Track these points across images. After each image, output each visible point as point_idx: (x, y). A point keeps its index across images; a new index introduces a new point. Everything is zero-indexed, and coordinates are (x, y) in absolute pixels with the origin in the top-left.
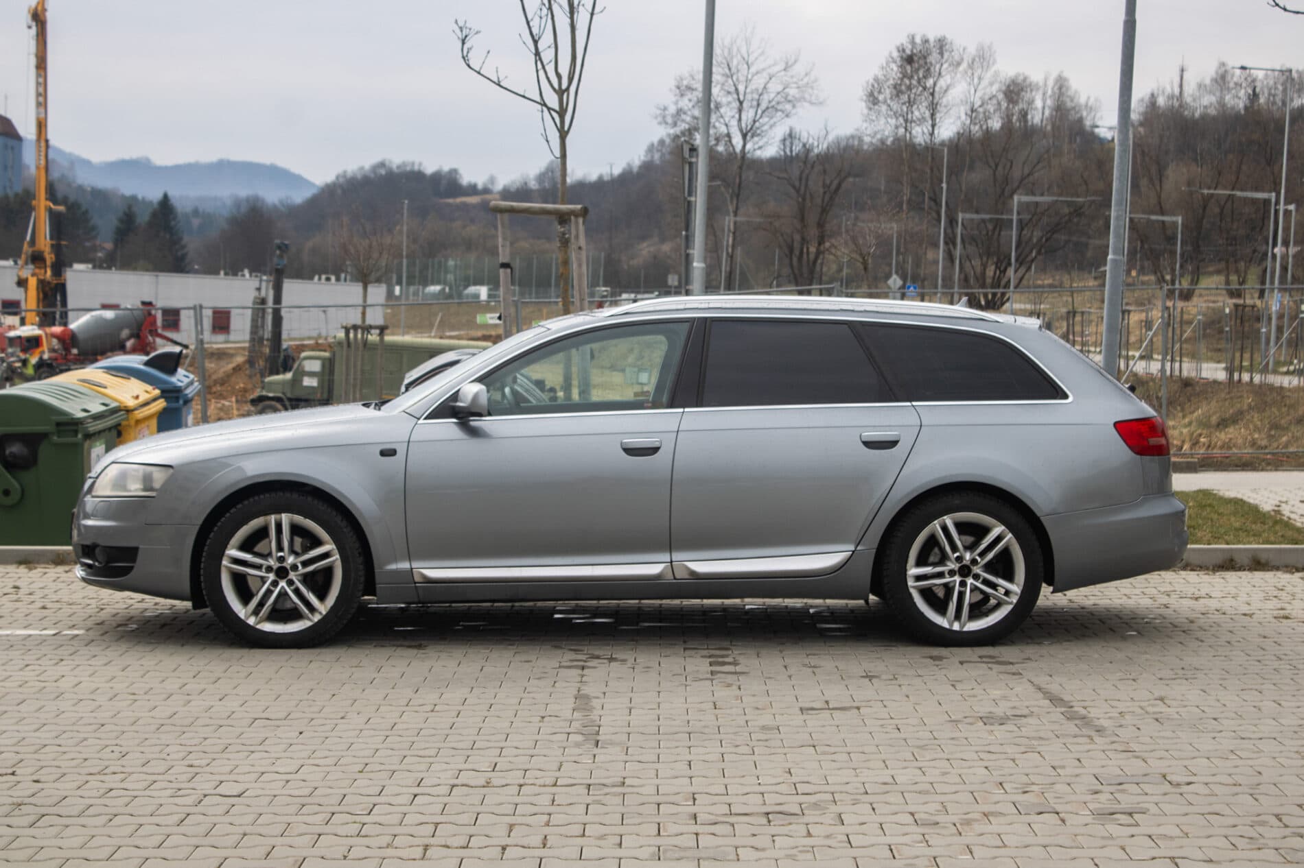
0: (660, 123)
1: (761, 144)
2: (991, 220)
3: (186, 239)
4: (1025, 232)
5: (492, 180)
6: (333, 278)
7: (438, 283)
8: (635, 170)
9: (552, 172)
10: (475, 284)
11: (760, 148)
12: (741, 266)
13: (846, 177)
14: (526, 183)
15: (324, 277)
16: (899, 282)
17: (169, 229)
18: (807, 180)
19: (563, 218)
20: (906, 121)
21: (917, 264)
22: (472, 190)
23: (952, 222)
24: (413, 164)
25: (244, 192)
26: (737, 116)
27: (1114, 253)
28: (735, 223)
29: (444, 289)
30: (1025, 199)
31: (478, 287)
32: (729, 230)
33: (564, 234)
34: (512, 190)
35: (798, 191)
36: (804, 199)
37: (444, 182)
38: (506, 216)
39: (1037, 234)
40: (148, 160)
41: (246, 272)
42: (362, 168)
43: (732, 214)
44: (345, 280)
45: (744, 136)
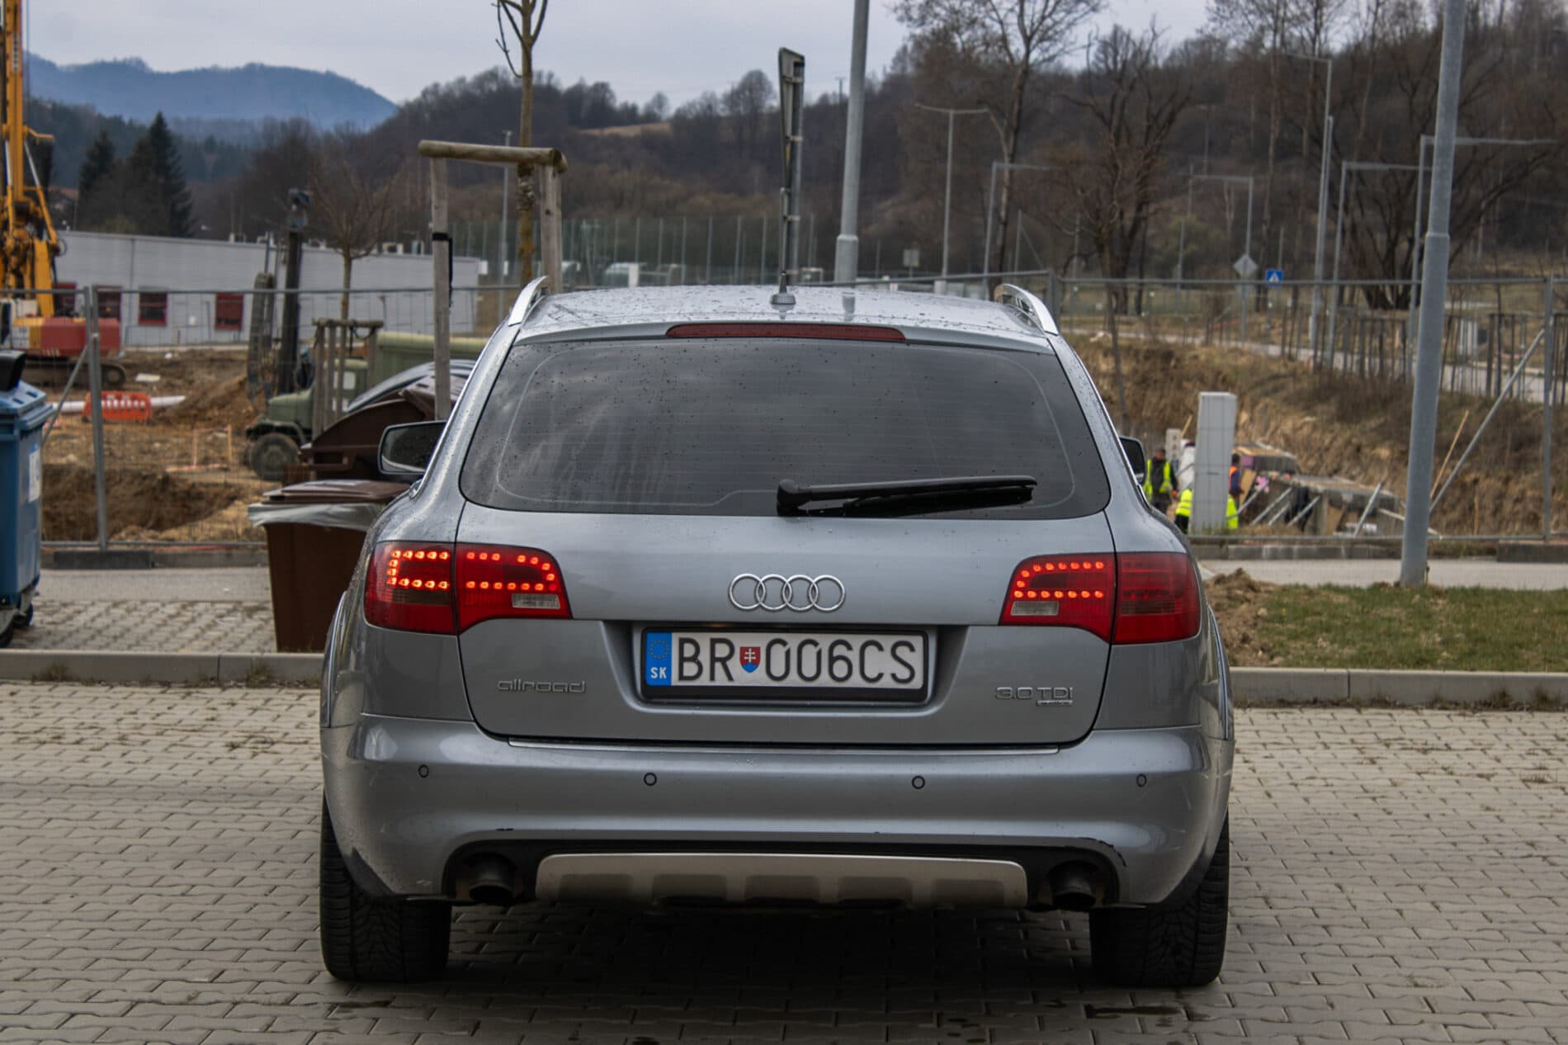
0: (901, 19)
1: (1052, 52)
2: (1402, 172)
3: (191, 185)
5: (660, 100)
6: (400, 248)
8: (875, 88)
9: (751, 90)
10: (621, 260)
11: (1051, 58)
12: (1023, 239)
13: (1182, 106)
14: (710, 107)
15: (384, 246)
16: (1254, 266)
17: (163, 168)
18: (1123, 108)
19: (525, 168)
20: (1276, 18)
22: (629, 115)
25: (283, 114)
26: (1017, 9)
27: (1436, 228)
28: (1011, 172)
29: (574, 267)
31: (625, 265)
32: (1000, 183)
34: (690, 117)
35: (1109, 124)
36: (1119, 138)
37: (587, 103)
38: (443, 162)
40: (144, 62)
41: (269, 237)
42: (462, 80)
43: (1007, 159)
44: (419, 252)
45: (1027, 40)
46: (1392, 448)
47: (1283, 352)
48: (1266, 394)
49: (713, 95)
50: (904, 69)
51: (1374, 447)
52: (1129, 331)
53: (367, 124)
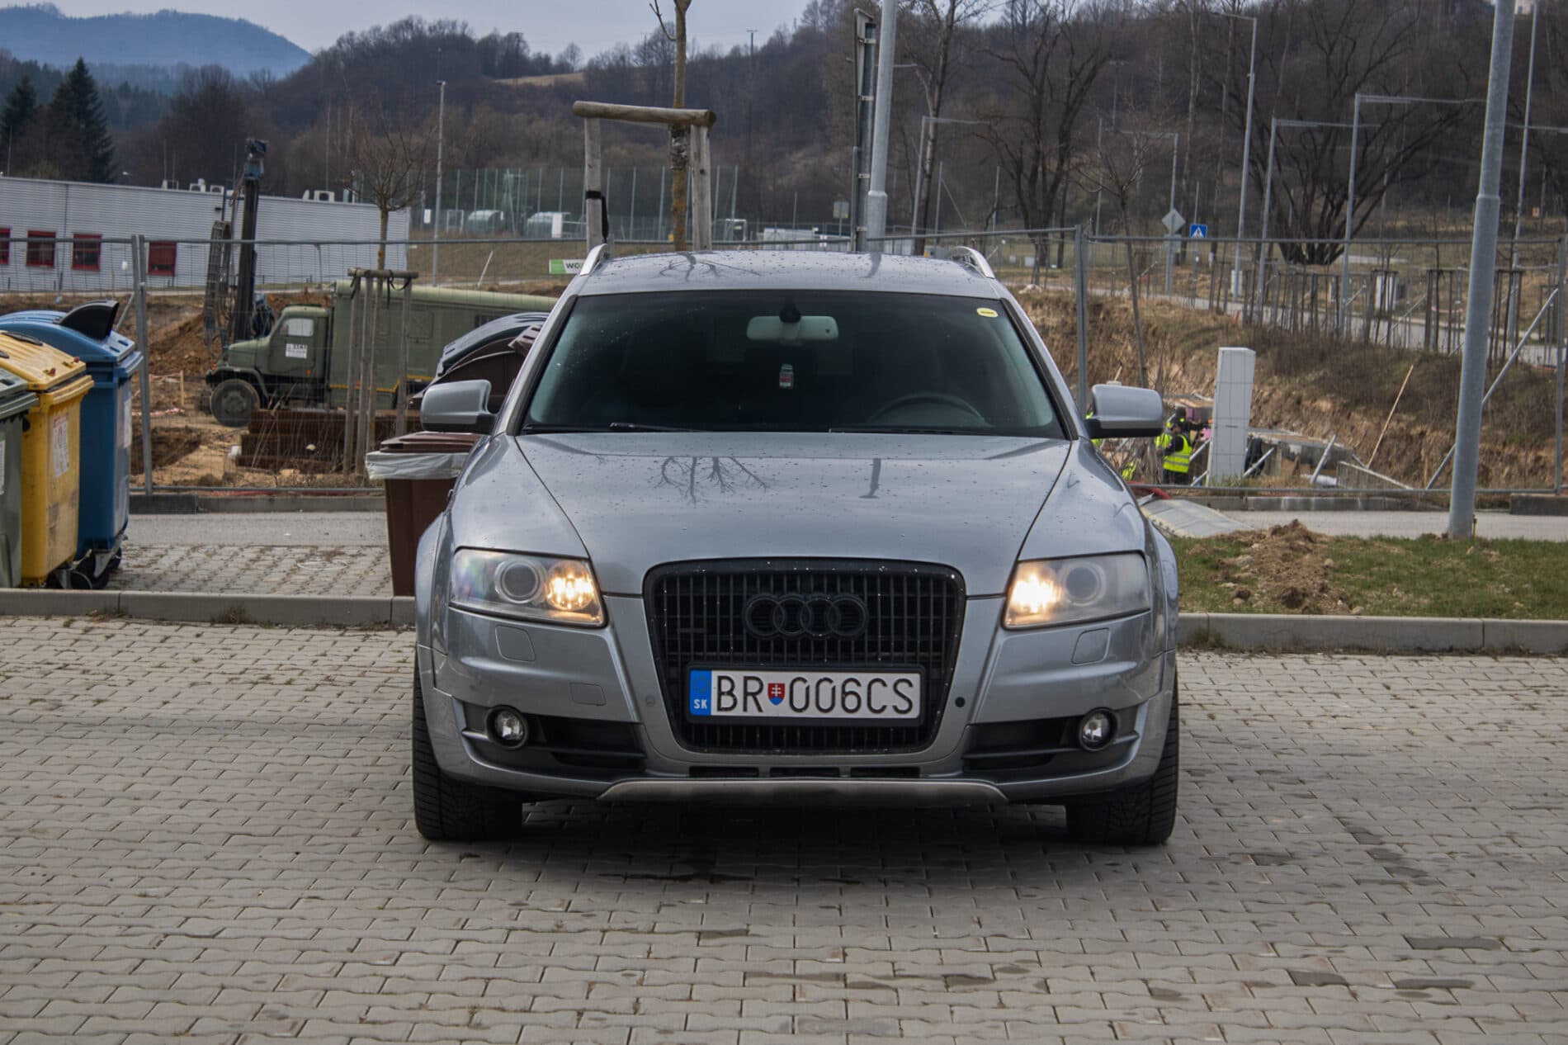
1: (976, 7)
2: (1321, 129)
3: (110, 129)
4: (1370, 148)
5: (573, 51)
6: (332, 195)
7: (489, 207)
8: (788, 41)
9: (663, 42)
10: (544, 210)
11: (976, 13)
12: (943, 191)
13: (1104, 60)
14: (623, 58)
15: (317, 193)
16: (1180, 221)
17: (84, 114)
18: (1046, 63)
19: (680, 128)
21: (1208, 194)
22: (543, 66)
23: (1262, 130)
24: (454, 25)
25: (198, 61)
27: (1487, 190)
28: (936, 126)
29: (497, 215)
30: (1373, 99)
31: (549, 214)
32: (927, 136)
33: (680, 151)
34: (603, 67)
35: (1031, 78)
36: (1041, 93)
37: (501, 53)
38: (596, 122)
39: (1391, 151)
40: (53, 8)
41: (201, 183)
42: (377, 29)
43: (931, 113)
44: (350, 200)
46: (1333, 400)
47: (1211, 306)
48: (1198, 347)
49: (626, 46)
50: (814, 22)
51: (1315, 400)
52: (1054, 284)
53: (281, 72)
